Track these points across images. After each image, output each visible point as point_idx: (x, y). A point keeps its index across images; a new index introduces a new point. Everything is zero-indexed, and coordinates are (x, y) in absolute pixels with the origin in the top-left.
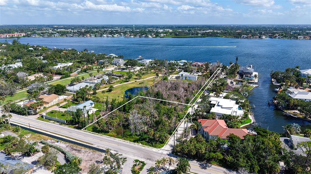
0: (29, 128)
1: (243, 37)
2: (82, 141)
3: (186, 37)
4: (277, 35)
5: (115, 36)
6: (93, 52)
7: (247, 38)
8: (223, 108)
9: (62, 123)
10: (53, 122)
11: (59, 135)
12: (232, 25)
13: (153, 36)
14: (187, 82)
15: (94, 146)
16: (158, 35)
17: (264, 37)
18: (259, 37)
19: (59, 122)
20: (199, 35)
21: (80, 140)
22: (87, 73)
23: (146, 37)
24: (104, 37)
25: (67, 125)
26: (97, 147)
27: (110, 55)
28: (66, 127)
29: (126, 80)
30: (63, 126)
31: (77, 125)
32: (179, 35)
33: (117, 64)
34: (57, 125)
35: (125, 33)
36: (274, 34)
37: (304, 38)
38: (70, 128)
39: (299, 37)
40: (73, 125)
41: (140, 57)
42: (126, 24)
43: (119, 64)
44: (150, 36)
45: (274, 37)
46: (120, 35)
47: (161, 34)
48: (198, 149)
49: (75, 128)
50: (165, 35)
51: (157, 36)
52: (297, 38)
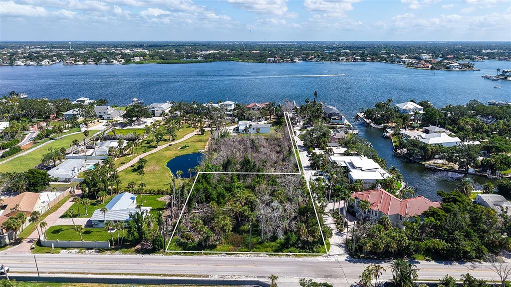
0: (36, 275)
1: (270, 60)
2: (181, 276)
3: (179, 61)
4: (313, 56)
5: (43, 63)
6: (26, 96)
7: (274, 62)
8: (364, 171)
9: (101, 250)
10: (77, 250)
11: (120, 274)
12: (237, 42)
13: (121, 61)
14: (263, 137)
15: (212, 279)
16: (130, 60)
17: (297, 60)
18: (292, 60)
19: (91, 249)
20: (199, 58)
21: (177, 273)
22: (52, 139)
23: (109, 62)
24: (18, 65)
25: (116, 249)
26: (222, 279)
27: (78, 100)
28: (118, 255)
29: (148, 145)
30: (108, 255)
31: (139, 247)
32: (166, 59)
33: (105, 117)
34: (91, 255)
35: (59, 56)
36: (307, 55)
37: (347, 60)
38: (128, 256)
39: (341, 58)
40: (127, 247)
41: (136, 99)
42: (48, 40)
43: (109, 116)
44: (115, 62)
45: (310, 60)
46: (53, 61)
47: (135, 58)
48: (400, 240)
49: (138, 252)
50: (142, 58)
51: (128, 61)
52: (339, 60)
